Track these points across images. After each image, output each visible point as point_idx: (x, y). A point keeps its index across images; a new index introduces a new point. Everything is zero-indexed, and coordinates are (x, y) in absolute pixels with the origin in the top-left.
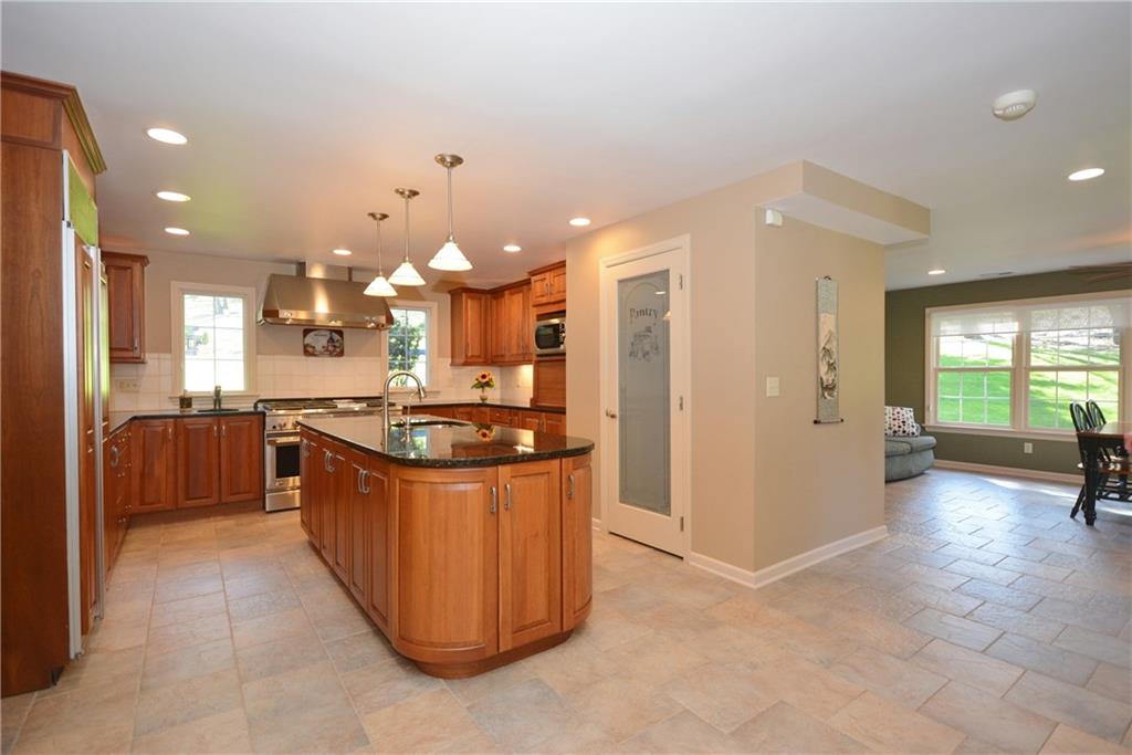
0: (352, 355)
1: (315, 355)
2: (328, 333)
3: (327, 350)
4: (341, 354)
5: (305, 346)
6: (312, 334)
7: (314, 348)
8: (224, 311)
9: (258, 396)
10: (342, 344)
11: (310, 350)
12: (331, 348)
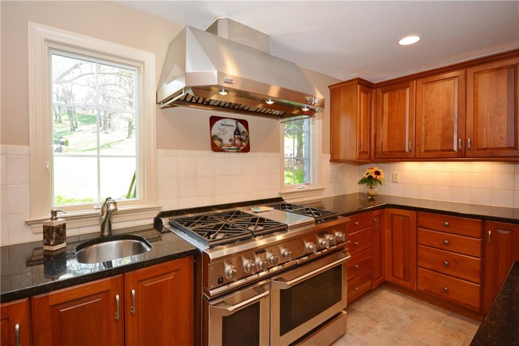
0: (256, 151)
1: (223, 151)
2: (234, 123)
3: (234, 145)
4: (247, 149)
5: (213, 138)
6: (218, 123)
7: (221, 140)
8: (76, 129)
9: (158, 208)
10: (247, 137)
11: (217, 143)
12: (237, 142)
